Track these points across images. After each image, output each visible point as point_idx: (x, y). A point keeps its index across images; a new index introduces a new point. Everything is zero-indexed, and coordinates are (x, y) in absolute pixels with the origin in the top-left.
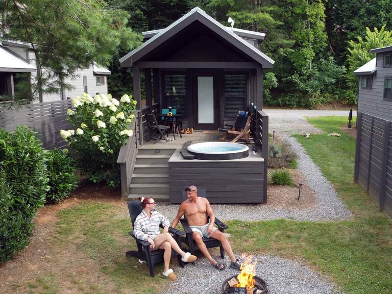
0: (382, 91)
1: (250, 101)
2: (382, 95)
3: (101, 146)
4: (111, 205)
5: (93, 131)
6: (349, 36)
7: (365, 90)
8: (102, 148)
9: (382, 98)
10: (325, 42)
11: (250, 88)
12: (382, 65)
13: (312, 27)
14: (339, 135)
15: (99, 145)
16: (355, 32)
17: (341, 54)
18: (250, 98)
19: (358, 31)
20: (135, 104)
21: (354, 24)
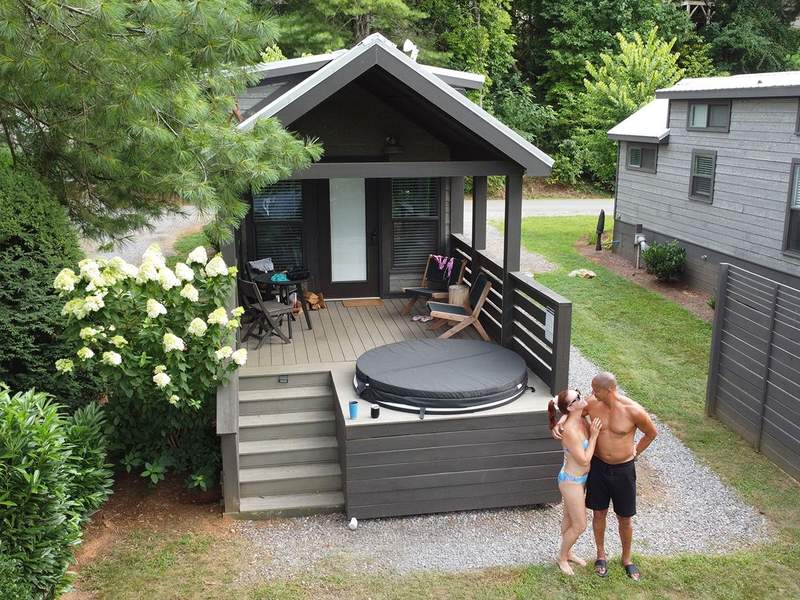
0: (687, 181)
1: (447, 228)
2: (687, 189)
3: (174, 393)
4: (204, 537)
5: (144, 353)
6: (555, 41)
7: (637, 173)
8: (174, 399)
9: (685, 196)
10: (512, 54)
11: (447, 199)
12: (684, 125)
13: (484, 23)
14: (592, 274)
15: (169, 393)
16: (569, 32)
17: (539, 77)
18: (447, 221)
19: (575, 29)
20: (234, 275)
21: (565, 16)
